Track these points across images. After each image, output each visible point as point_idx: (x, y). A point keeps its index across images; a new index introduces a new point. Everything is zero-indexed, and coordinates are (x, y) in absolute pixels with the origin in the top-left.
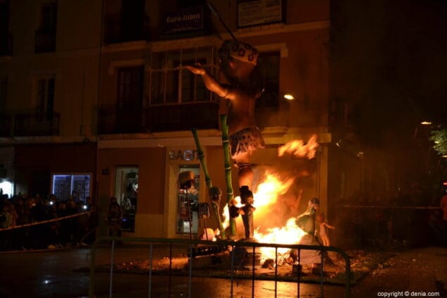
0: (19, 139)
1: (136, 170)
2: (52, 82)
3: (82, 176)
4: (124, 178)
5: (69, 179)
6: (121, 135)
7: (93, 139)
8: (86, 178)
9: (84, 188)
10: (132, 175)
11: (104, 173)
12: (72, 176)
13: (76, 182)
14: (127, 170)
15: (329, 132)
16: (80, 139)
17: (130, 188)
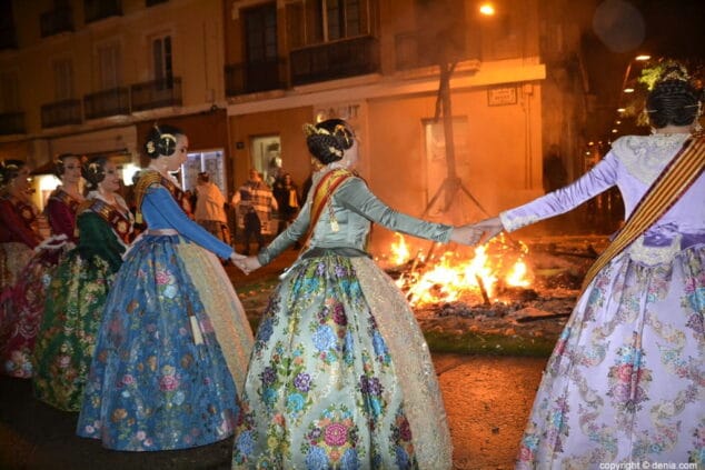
0: (139, 115)
1: (277, 140)
2: (168, 40)
3: (212, 154)
4: (264, 151)
5: (198, 158)
6: (253, 96)
7: (222, 104)
8: (218, 155)
9: (216, 168)
10: (273, 147)
11: (238, 148)
12: (202, 155)
13: (207, 161)
14: (269, 141)
15: (542, 63)
16: (206, 107)
17: (272, 164)
